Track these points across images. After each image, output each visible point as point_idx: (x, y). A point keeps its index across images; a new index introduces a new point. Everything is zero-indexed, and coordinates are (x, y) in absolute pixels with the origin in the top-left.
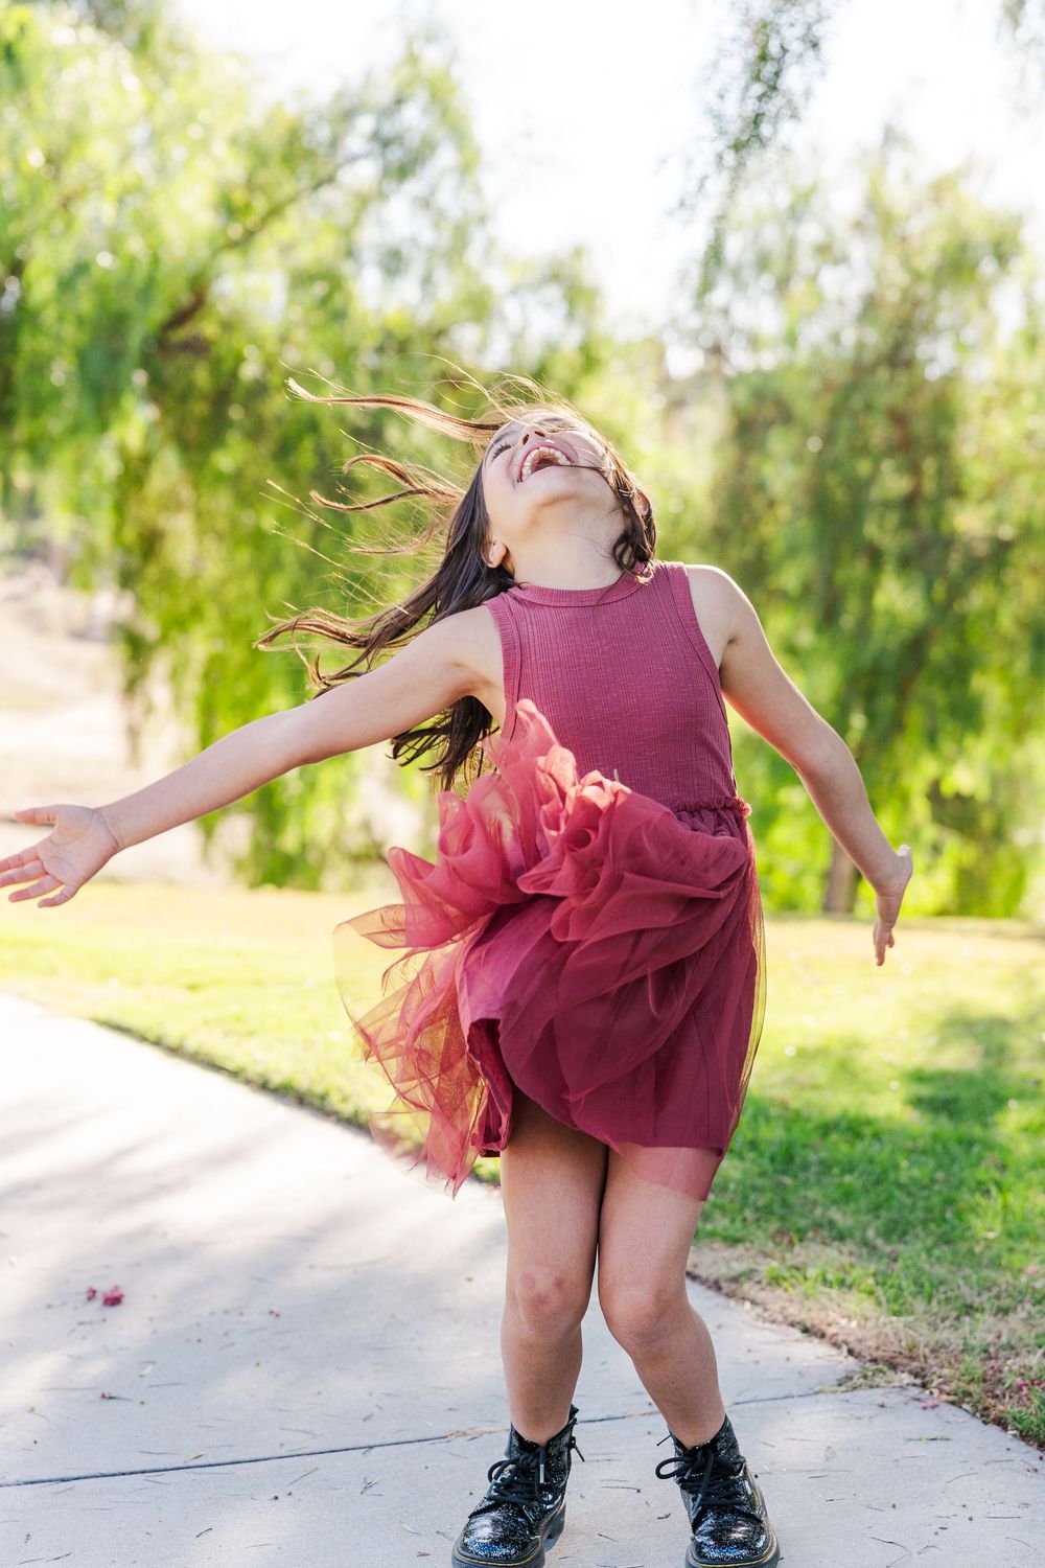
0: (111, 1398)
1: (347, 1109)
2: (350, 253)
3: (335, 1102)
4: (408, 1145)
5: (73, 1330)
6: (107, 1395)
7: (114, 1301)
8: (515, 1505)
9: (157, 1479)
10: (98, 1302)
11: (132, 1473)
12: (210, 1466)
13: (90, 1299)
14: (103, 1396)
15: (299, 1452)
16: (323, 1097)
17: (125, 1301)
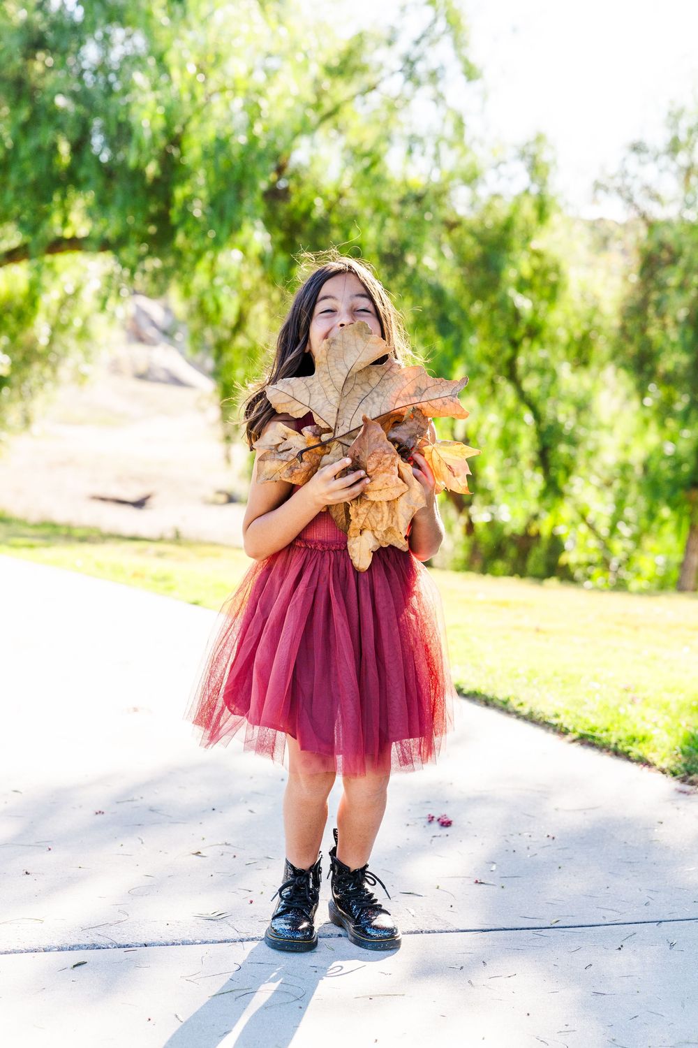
0: (482, 883)
1: (525, 711)
2: (388, 139)
3: (514, 704)
4: (575, 736)
5: (432, 840)
6: (479, 881)
7: (446, 824)
8: (298, 909)
9: (541, 933)
10: (436, 825)
11: (521, 929)
12: (566, 927)
13: (430, 821)
14: (477, 882)
15: (616, 922)
16: (505, 703)
17: (453, 823)
